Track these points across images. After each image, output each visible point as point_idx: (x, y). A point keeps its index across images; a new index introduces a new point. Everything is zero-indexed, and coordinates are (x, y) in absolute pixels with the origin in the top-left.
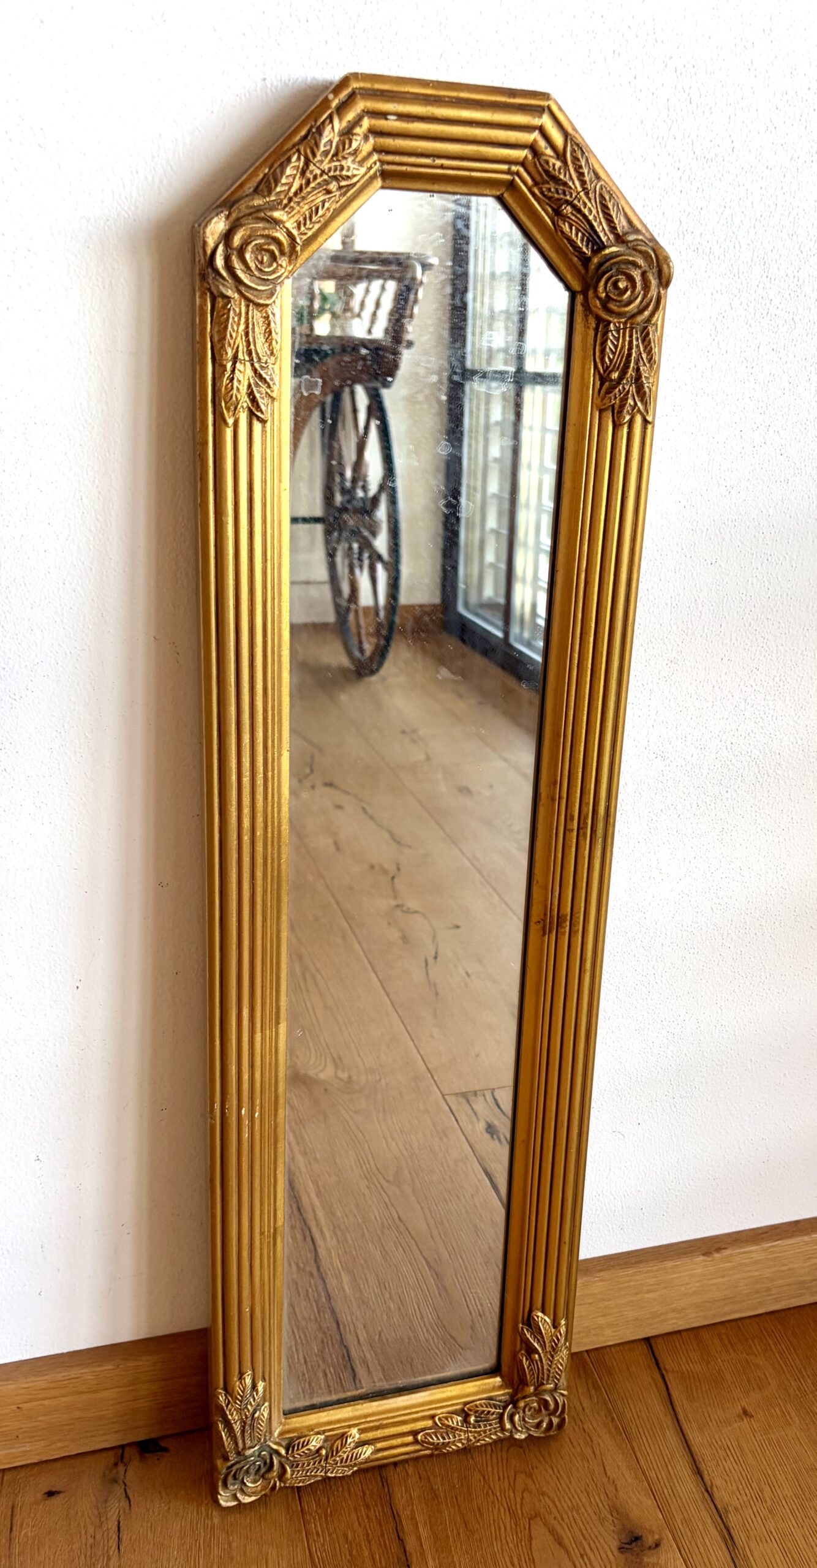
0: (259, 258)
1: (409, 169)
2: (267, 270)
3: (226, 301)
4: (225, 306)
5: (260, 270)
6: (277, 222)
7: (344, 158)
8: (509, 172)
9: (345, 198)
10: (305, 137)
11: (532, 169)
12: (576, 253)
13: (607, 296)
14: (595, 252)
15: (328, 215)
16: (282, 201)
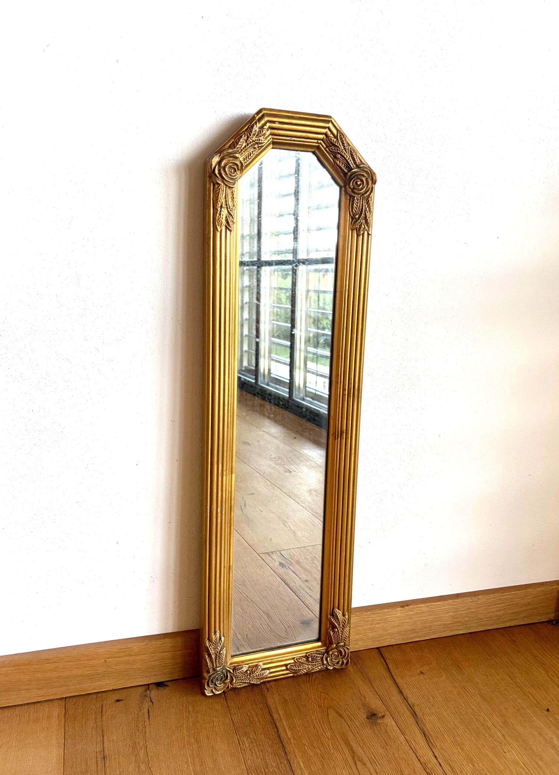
0: (230, 170)
1: (282, 141)
2: (233, 175)
3: (218, 185)
4: (218, 187)
5: (231, 175)
6: (237, 158)
7: (260, 136)
8: (317, 143)
9: (260, 151)
10: (247, 129)
11: (326, 142)
12: (342, 172)
13: (354, 187)
14: (349, 171)
15: (254, 156)
16: (239, 151)
